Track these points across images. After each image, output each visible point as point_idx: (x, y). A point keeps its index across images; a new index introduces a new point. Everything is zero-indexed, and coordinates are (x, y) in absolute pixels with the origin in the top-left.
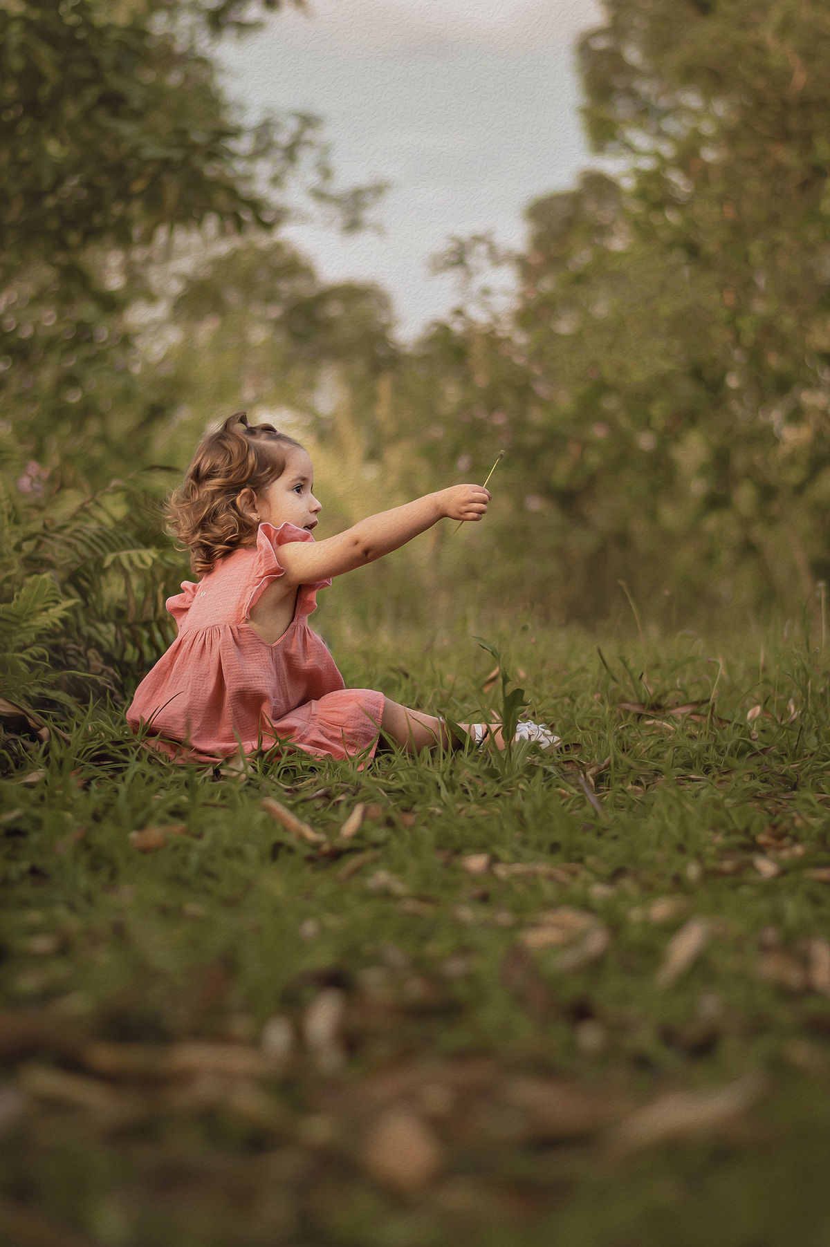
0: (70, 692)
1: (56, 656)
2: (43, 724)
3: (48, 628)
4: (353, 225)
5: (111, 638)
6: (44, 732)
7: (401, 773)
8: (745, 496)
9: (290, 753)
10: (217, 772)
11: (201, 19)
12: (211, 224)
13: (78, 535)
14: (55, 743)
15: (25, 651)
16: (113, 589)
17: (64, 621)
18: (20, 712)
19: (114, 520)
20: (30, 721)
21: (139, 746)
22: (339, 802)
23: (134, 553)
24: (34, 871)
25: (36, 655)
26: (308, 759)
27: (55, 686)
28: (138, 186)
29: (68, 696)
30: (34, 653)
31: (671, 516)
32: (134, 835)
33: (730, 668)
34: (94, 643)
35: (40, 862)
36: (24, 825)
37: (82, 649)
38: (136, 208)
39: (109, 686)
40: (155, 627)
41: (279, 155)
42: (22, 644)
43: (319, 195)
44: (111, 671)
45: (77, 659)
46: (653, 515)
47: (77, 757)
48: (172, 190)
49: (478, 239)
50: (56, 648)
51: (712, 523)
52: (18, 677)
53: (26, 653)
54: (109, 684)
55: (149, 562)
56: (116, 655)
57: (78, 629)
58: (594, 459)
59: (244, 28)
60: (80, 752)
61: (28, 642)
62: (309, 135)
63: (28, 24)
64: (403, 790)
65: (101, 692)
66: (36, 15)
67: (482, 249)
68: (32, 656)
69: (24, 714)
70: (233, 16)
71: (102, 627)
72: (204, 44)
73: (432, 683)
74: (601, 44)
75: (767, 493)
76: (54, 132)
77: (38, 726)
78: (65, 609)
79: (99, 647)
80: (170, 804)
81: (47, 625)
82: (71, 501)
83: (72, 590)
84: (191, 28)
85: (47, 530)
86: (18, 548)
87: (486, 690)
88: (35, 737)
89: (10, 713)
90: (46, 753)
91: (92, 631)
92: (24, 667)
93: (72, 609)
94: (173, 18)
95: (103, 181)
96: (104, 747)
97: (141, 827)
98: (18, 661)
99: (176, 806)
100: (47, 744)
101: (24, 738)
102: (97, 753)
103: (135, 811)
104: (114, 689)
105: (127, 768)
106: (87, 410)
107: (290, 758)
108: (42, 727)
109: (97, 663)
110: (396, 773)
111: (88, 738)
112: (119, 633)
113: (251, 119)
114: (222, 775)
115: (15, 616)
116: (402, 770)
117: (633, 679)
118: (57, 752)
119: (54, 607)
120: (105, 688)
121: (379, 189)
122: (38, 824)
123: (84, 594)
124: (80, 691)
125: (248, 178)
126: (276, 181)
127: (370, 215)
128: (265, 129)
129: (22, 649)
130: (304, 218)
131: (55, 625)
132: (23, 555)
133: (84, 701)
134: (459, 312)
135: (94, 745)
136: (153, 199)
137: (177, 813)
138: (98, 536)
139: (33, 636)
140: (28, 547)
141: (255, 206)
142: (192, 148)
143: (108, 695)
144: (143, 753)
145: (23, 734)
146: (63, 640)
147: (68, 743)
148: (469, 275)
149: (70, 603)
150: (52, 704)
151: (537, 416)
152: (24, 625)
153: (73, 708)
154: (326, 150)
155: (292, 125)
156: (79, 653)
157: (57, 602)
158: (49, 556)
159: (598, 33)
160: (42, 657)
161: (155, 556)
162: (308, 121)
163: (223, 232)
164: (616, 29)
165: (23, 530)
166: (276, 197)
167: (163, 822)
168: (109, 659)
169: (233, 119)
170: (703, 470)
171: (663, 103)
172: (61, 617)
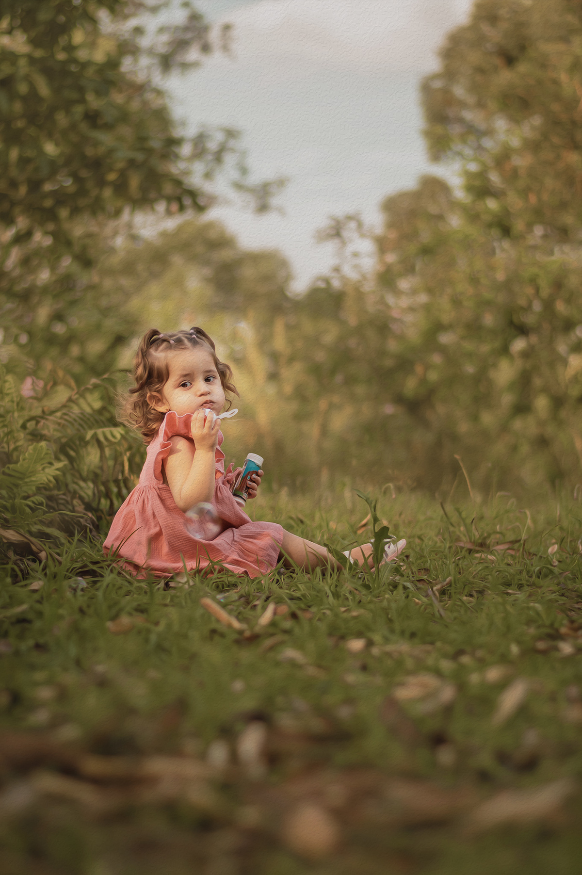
0: (60, 529)
1: (50, 503)
2: (42, 549)
3: (45, 483)
4: (263, 208)
5: (90, 493)
6: (43, 555)
7: (300, 586)
8: (542, 403)
9: (219, 572)
10: (167, 584)
11: (156, 61)
12: (161, 207)
13: (66, 417)
14: (50, 562)
15: (29, 499)
16: (92, 458)
17: (56, 478)
18: (26, 540)
19: (92, 408)
20: (33, 547)
21: (110, 565)
22: (255, 606)
23: (107, 430)
24: (38, 647)
25: (37, 502)
26: (233, 576)
27: (50, 524)
28: (112, 177)
29: (59, 532)
30: (35, 500)
31: (488, 419)
32: (109, 624)
33: (535, 521)
34: (78, 496)
35: (41, 641)
36: (31, 616)
37: (69, 499)
38: (108, 193)
39: (88, 525)
40: (122, 485)
41: (210, 157)
42: (26, 494)
43: (239, 186)
44: (90, 515)
45: (65, 506)
46: (475, 418)
47: (67, 572)
48: (134, 182)
49: (350, 218)
50: (50, 498)
51: (518, 424)
52: (24, 517)
53: (29, 501)
54: (89, 524)
55: (119, 436)
56: (94, 505)
57: (67, 485)
58: (433, 376)
59: (185, 66)
60: (68, 569)
61: (30, 493)
62: (232, 143)
63: (32, 60)
64: (302, 598)
65: (83, 528)
66: (39, 53)
67: (353, 225)
68: (33, 502)
69: (29, 542)
70: (179, 58)
71: (82, 484)
72: (158, 79)
73: (320, 527)
74: (438, 84)
75: (558, 402)
76: (50, 136)
77: (38, 551)
78: (58, 469)
79: (81, 498)
80: (135, 604)
81: (44, 481)
82: (62, 395)
83: (62, 457)
84: (149, 68)
85: (44, 415)
86: (24, 427)
87: (359, 532)
88: (36, 559)
89: (18, 541)
90: (44, 569)
91: (76, 487)
92: (28, 510)
93: (63, 470)
94: (136, 61)
95: (84, 173)
96: (85, 566)
97: (114, 618)
98: (23, 506)
99: (139, 605)
100: (45, 563)
101: (29, 559)
102: (80, 570)
103: (110, 607)
104: (92, 527)
105: (102, 581)
106: (71, 338)
107: (219, 575)
108: (41, 551)
109: (80, 508)
110: (297, 586)
111: (73, 561)
112: (96, 489)
113: (190, 132)
114: (170, 587)
115: (21, 473)
116: (301, 583)
117: (465, 525)
118: (52, 569)
119: (50, 467)
120: (86, 527)
121: (281, 183)
122: (40, 614)
123: (71, 459)
124: (68, 528)
125: (187, 173)
126: (208, 176)
127: (275, 201)
128: (200, 140)
129: (26, 498)
130: (227, 202)
131: (49, 481)
132: (27, 431)
133: (71, 534)
134: (337, 270)
135: (78, 565)
136: (121, 188)
137: (141, 610)
138: (81, 419)
139: (34, 488)
140: (31, 425)
141: (193, 194)
142: (150, 151)
143: (88, 531)
144: (114, 569)
145: (27, 556)
146: (55, 492)
147: (60, 563)
148: (344, 243)
149: (60, 465)
150: (47, 536)
151: (393, 346)
152: (27, 480)
153: (63, 540)
154: (244, 154)
155: (219, 137)
156: (67, 502)
157: (51, 464)
158: (45, 432)
159: (435, 77)
160: (41, 504)
161: (123, 432)
162: (231, 133)
163: (169, 213)
164: (449, 74)
165: (26, 414)
166: (208, 187)
167: (130, 614)
168: (88, 507)
169: (177, 133)
170: (512, 387)
171: (482, 126)
172: (54, 474)
